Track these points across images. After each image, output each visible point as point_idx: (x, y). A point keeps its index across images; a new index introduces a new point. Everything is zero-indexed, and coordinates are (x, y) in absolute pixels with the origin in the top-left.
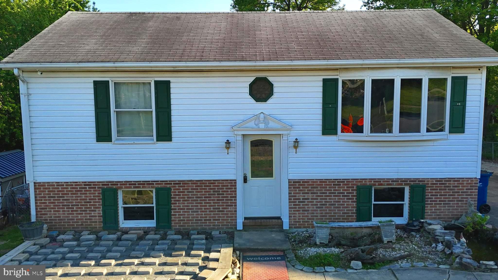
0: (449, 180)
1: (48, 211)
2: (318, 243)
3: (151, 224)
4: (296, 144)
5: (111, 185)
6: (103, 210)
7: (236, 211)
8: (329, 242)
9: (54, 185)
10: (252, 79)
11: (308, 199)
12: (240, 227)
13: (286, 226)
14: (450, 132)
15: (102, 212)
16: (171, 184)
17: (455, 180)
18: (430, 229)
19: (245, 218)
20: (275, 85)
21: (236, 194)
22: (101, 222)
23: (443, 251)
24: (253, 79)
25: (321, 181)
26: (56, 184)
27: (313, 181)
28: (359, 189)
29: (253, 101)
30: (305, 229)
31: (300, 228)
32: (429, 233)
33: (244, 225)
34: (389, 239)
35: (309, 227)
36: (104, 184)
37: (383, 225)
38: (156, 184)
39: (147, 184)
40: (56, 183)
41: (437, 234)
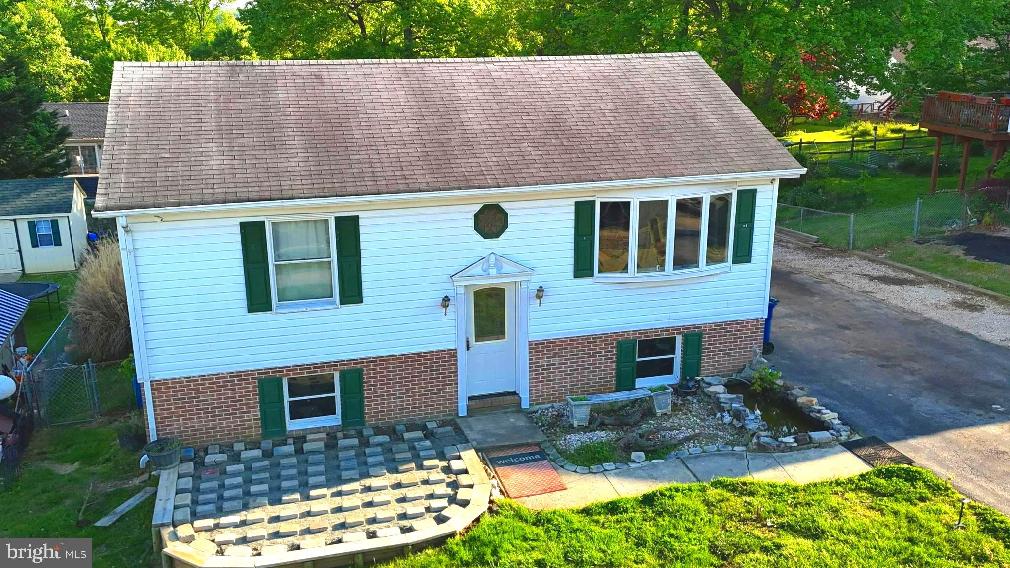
0: (731, 323)
1: (174, 421)
2: (575, 426)
3: (334, 420)
4: (540, 293)
5: (272, 372)
6: (261, 410)
7: (457, 391)
8: (590, 423)
9: (182, 382)
10: (478, 207)
11: (555, 364)
12: (462, 412)
13: (525, 405)
14: (734, 262)
15: (259, 413)
16: (363, 363)
17: (737, 323)
18: (711, 392)
19: (470, 399)
20: (510, 213)
21: (456, 368)
22: (259, 427)
23: (731, 423)
24: (480, 206)
25: (572, 339)
26: (185, 380)
27: (562, 341)
28: (620, 345)
29: (479, 237)
30: (550, 405)
31: (544, 403)
32: (709, 397)
33: (469, 409)
34: (664, 411)
35: (555, 402)
36: (260, 372)
37: (657, 395)
38: (340, 365)
39: (327, 367)
40: (185, 378)
41: (722, 400)
